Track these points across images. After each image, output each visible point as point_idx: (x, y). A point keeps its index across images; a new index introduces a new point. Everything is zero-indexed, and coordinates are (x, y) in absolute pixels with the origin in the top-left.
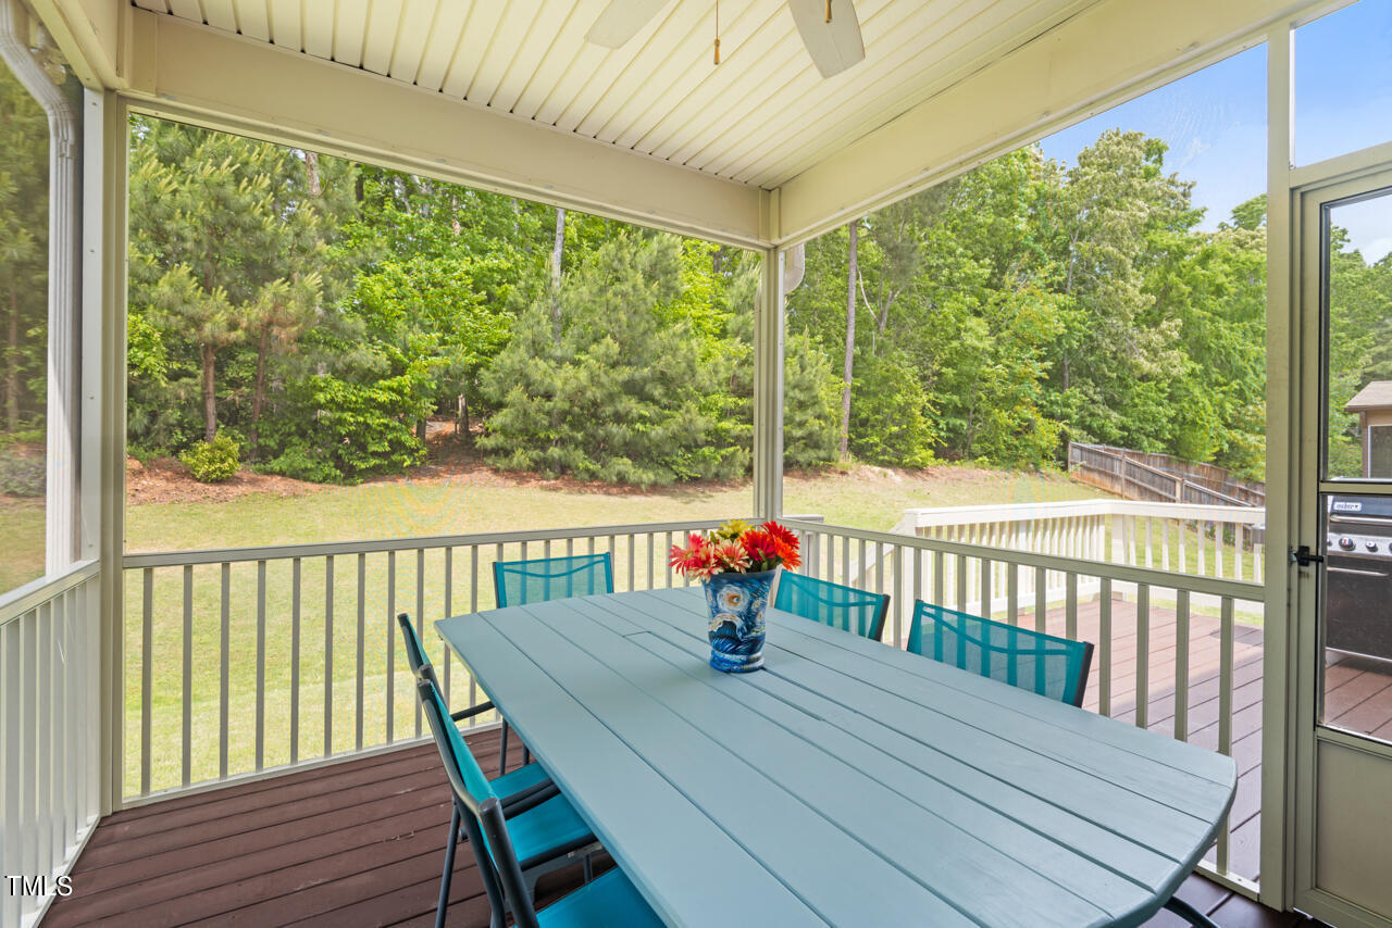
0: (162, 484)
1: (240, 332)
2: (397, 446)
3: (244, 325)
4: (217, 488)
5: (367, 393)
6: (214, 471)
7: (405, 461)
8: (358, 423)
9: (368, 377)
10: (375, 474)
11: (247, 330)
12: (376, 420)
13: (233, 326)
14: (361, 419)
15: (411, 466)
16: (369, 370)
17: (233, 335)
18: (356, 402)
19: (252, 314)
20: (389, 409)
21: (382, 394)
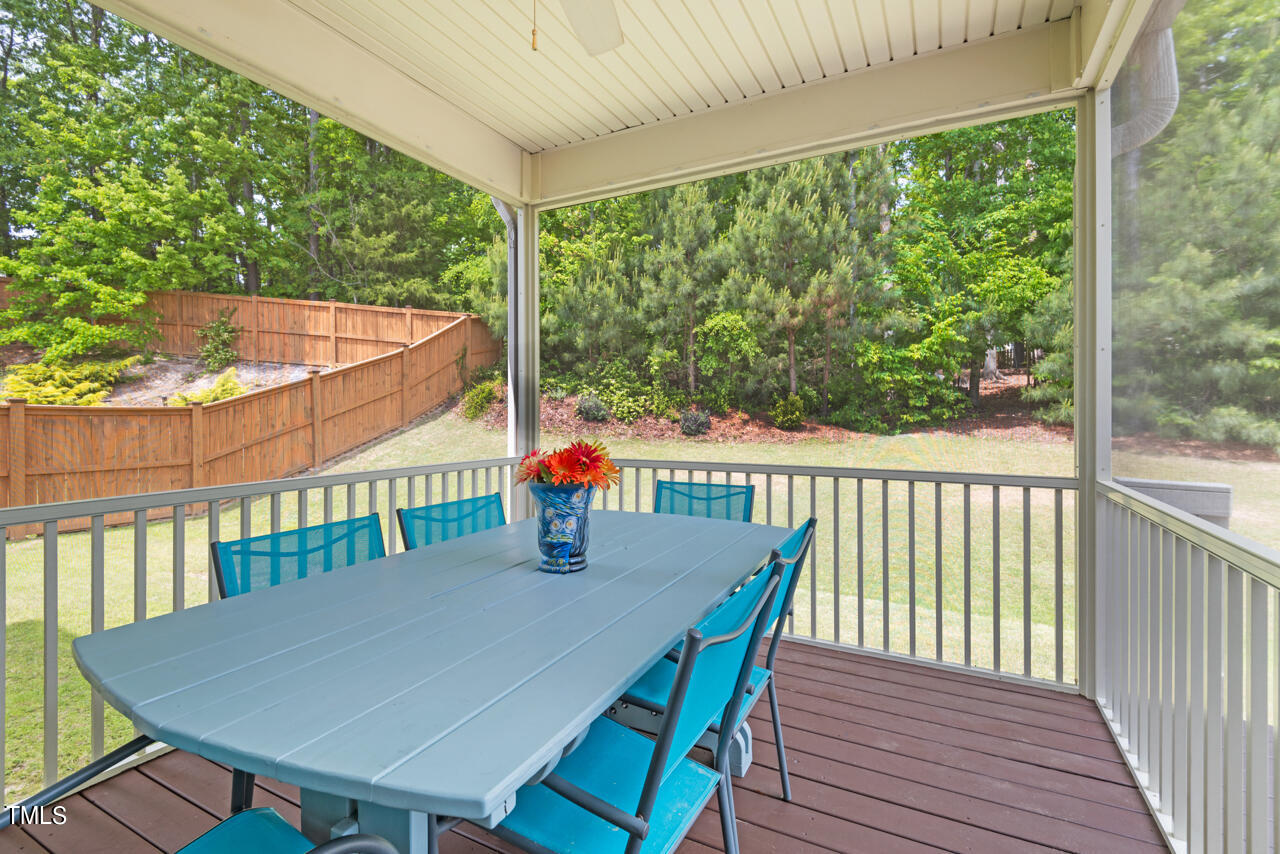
0: (756, 430)
1: (800, 317)
2: (936, 400)
3: (801, 311)
4: (789, 434)
5: (903, 353)
6: (787, 421)
7: (944, 414)
8: (895, 381)
9: (904, 339)
10: (920, 427)
11: (803, 314)
12: (914, 377)
13: (793, 313)
14: (898, 377)
15: (950, 419)
16: (907, 331)
17: (795, 321)
18: (893, 362)
19: (805, 302)
20: (923, 365)
21: (916, 352)
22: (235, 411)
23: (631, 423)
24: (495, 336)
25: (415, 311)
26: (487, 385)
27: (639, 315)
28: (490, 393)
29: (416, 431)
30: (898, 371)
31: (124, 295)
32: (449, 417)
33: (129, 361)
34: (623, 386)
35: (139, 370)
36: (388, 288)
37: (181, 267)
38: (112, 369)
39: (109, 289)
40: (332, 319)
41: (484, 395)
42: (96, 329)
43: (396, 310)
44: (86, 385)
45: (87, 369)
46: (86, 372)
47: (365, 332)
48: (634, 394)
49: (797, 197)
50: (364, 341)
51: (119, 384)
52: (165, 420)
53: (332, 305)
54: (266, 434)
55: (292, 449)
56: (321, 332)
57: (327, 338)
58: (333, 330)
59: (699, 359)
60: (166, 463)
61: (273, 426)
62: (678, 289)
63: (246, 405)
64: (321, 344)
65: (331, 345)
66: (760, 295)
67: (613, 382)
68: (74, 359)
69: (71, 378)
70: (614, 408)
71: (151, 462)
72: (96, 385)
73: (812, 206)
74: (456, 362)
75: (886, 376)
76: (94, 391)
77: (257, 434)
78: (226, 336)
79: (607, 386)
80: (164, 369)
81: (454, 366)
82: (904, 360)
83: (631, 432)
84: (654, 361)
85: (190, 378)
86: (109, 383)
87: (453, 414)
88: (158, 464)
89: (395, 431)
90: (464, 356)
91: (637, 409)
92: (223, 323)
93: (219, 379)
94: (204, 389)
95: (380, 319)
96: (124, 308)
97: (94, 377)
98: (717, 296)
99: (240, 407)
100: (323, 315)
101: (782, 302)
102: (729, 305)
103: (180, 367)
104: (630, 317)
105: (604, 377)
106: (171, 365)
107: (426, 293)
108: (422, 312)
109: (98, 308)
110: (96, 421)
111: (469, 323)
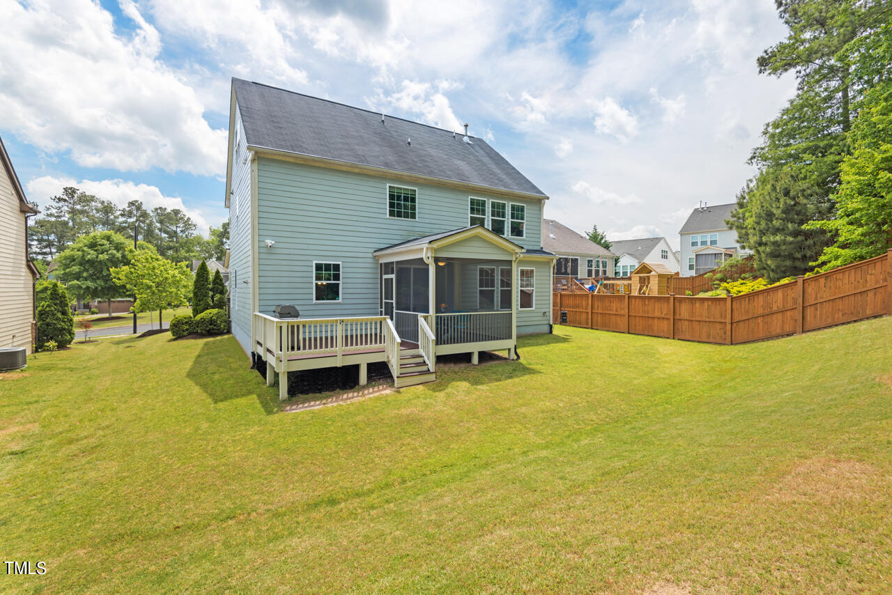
22: (749, 300)
52: (718, 302)
54: (766, 312)
55: (783, 321)
60: (718, 320)
61: (771, 308)
63: (756, 297)
71: (712, 320)
77: (761, 311)
88: (714, 320)
99: (752, 297)
110: (694, 302)
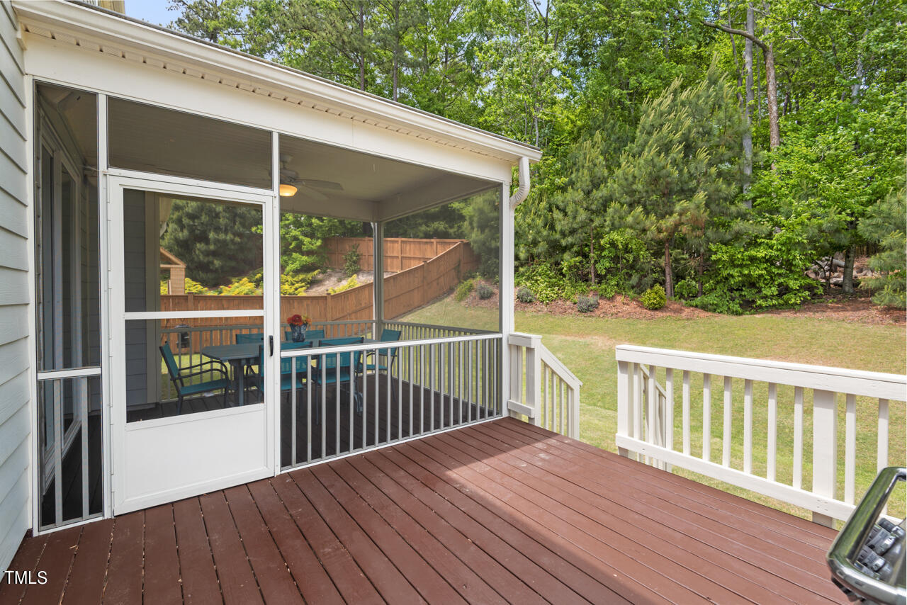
0: (629, 310)
8: (743, 276)
14: (746, 272)
18: (743, 260)
21: (761, 253)
22: (345, 297)
23: (547, 304)
24: (475, 253)
25: (438, 240)
26: (471, 281)
27: (558, 236)
28: (471, 285)
29: (429, 307)
30: (747, 266)
31: (314, 241)
32: (448, 300)
33: (316, 272)
34: (545, 281)
35: (320, 277)
36: (423, 228)
37: (334, 226)
38: (310, 276)
39: (309, 239)
40: (400, 247)
41: (467, 287)
42: (305, 258)
43: (428, 240)
44: (300, 285)
45: (301, 276)
46: (300, 278)
47: (414, 254)
48: (552, 286)
49: (666, 148)
50: (414, 258)
51: (312, 283)
52: (317, 301)
53: (399, 239)
54: (358, 308)
56: (395, 255)
57: (398, 257)
58: (400, 252)
59: (596, 262)
61: (361, 304)
62: (578, 218)
63: (349, 294)
64: (395, 260)
65: (399, 260)
66: (636, 218)
67: (539, 278)
68: (297, 272)
69: (295, 281)
70: (538, 295)
72: (303, 284)
73: (677, 152)
74: (455, 268)
75: (735, 272)
76: (302, 287)
77: (354, 308)
78: (355, 258)
79: (537, 281)
80: (330, 276)
81: (453, 271)
82: (753, 259)
83: (546, 309)
84: (565, 265)
85: (340, 280)
86: (308, 283)
87: (450, 298)
89: (419, 307)
90: (459, 265)
91: (553, 295)
92: (354, 252)
93: (350, 279)
94: (344, 285)
95: (422, 245)
96: (314, 247)
97: (302, 281)
98: (605, 221)
100: (396, 245)
101: (651, 222)
102: (614, 227)
103: (337, 275)
104: (552, 238)
105: (534, 275)
106: (333, 274)
107: (444, 229)
108: (442, 240)
109: (304, 248)
111: (462, 246)
